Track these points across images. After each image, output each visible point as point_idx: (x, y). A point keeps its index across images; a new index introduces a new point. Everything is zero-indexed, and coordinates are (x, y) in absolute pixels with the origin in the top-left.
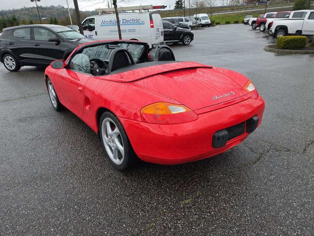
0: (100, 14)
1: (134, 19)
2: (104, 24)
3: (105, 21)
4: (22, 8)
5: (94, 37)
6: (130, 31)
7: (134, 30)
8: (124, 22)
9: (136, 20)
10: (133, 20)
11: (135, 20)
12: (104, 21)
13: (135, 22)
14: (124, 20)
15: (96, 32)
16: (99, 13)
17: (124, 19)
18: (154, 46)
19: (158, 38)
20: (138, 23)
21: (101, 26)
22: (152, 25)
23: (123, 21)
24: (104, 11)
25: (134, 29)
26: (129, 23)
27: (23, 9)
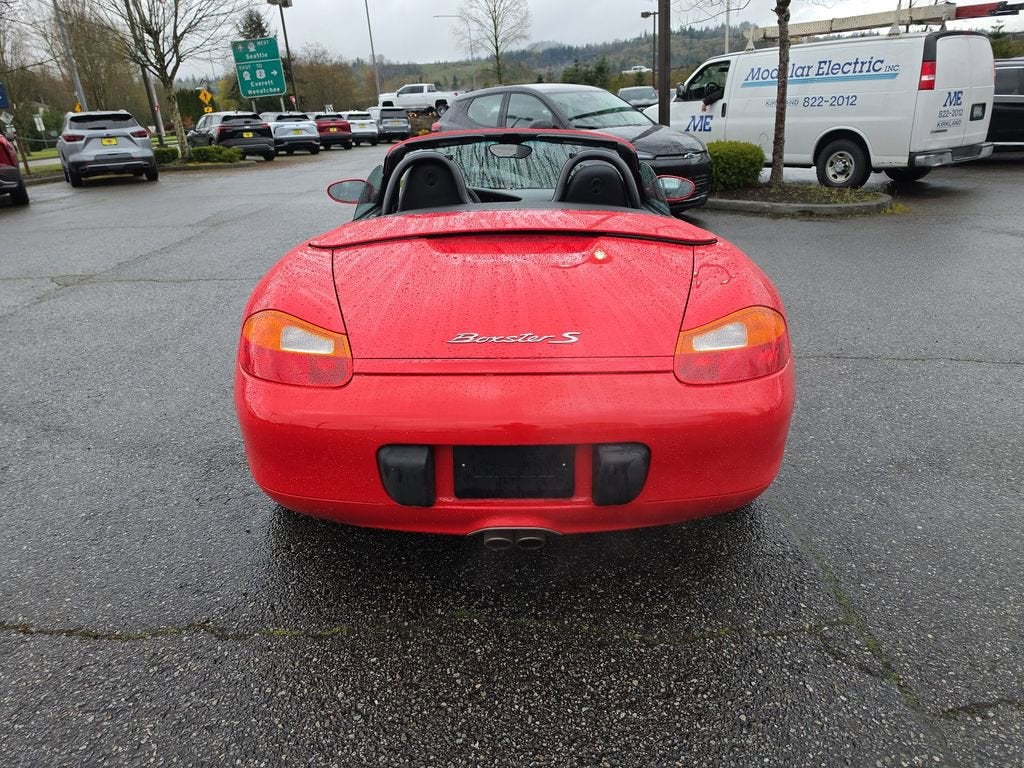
0: (750, 45)
1: (859, 61)
2: (755, 81)
3: (759, 69)
4: (637, 35)
5: (717, 122)
6: (835, 103)
7: (851, 101)
8: (821, 72)
9: (868, 64)
10: (856, 63)
11: (863, 63)
12: (756, 70)
13: (861, 71)
14: (822, 65)
15: (724, 106)
16: (747, 41)
17: (825, 62)
18: (918, 158)
19: (949, 129)
20: (872, 72)
21: (744, 85)
22: (925, 78)
23: (820, 68)
24: (768, 34)
25: (851, 95)
26: (840, 74)
27: (640, 38)
